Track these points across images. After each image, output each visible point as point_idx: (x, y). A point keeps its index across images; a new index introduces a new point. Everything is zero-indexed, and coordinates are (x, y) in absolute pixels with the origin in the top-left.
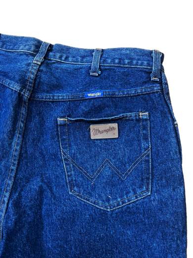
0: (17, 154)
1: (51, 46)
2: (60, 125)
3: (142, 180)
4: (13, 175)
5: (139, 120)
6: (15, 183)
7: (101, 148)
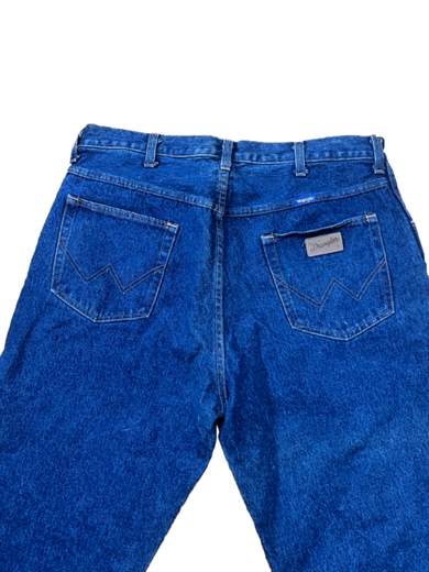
0: (220, 287)
1: (235, 144)
2: (266, 245)
3: (382, 297)
4: (221, 313)
5: (366, 225)
6: (224, 322)
7: (323, 266)
